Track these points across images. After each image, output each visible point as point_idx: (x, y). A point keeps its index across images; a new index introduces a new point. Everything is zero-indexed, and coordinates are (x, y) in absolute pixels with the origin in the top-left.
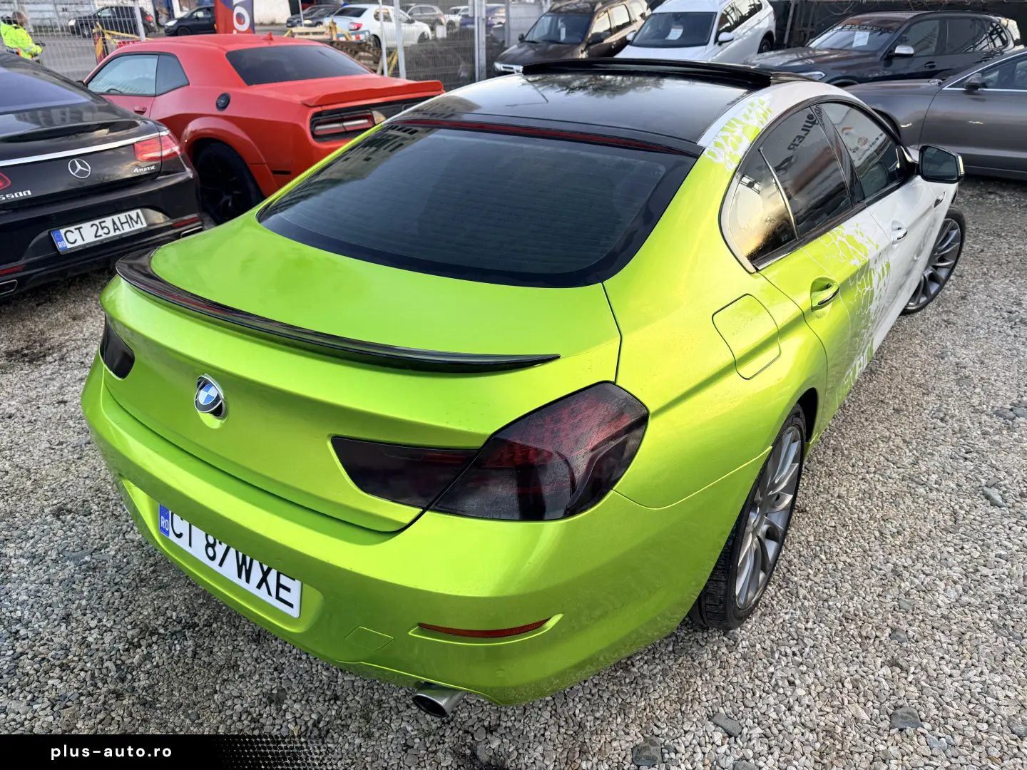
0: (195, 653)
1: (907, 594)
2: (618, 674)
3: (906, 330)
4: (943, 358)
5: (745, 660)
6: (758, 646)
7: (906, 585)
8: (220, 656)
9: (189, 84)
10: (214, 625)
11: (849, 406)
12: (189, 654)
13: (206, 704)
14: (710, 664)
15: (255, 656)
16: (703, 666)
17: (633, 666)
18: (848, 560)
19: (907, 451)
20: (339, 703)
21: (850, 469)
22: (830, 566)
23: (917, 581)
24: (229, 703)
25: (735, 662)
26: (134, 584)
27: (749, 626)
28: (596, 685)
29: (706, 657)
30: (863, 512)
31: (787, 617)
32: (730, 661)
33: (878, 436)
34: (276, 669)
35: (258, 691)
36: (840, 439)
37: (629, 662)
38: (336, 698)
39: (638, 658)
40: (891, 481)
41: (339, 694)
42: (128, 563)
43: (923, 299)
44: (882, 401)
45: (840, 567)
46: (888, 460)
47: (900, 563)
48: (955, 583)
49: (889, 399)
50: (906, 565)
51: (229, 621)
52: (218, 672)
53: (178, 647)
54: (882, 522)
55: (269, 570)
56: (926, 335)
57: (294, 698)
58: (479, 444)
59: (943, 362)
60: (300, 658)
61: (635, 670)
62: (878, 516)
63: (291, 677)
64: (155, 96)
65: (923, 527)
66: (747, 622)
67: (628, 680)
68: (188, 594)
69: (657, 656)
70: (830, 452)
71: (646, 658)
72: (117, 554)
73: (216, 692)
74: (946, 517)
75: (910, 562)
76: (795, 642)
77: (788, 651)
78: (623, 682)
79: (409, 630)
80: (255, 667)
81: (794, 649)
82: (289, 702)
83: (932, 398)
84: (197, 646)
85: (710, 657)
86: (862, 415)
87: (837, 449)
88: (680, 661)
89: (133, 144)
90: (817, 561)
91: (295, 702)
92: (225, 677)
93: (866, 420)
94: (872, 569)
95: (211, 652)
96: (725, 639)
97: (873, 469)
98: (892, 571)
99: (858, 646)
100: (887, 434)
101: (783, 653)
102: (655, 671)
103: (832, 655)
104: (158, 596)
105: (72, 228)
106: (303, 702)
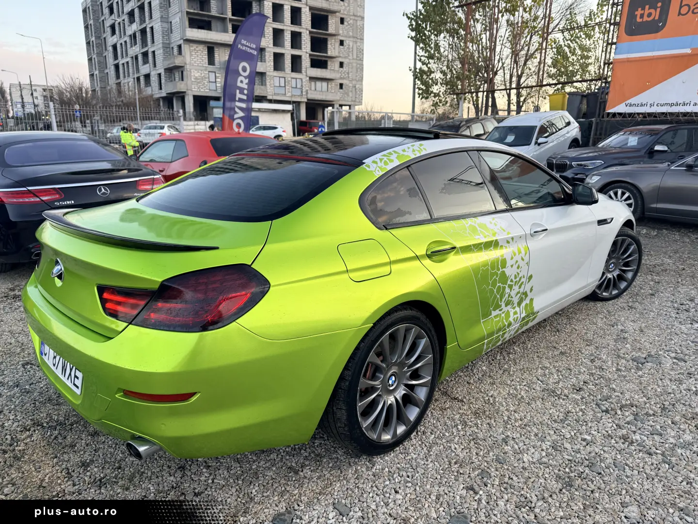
0: (56, 437)
1: (505, 453)
2: (290, 474)
3: (597, 309)
4: (613, 326)
5: (374, 476)
6: (387, 469)
7: (507, 448)
8: (69, 440)
9: (188, 156)
10: (75, 426)
11: (530, 348)
12: (53, 437)
13: (48, 462)
14: (350, 475)
15: (87, 442)
16: (345, 476)
17: (302, 471)
18: (476, 431)
19: (556, 376)
20: (119, 470)
21: (509, 382)
22: (462, 433)
23: (516, 447)
24: (61, 463)
25: (366, 477)
26: (44, 402)
27: (387, 458)
28: (273, 479)
29: (350, 472)
30: (503, 406)
31: (414, 456)
32: (363, 475)
33: (540, 366)
34: (95, 450)
35: (79, 460)
36: (512, 365)
37: (300, 469)
38: (120, 468)
39: (307, 468)
40: (533, 391)
41: (122, 466)
42: (47, 391)
43: (615, 292)
44: (555, 347)
45: (468, 434)
46: (538, 380)
47: (511, 436)
48: (542, 450)
49: (561, 346)
50: (515, 437)
51: (83, 425)
52: (63, 448)
53: (49, 434)
54: (513, 413)
55: (73, 367)
56: (609, 313)
57: (96, 465)
59: (612, 328)
60: (112, 447)
61: (302, 474)
62: (511, 409)
63: (101, 455)
64: (171, 162)
65: (539, 418)
66: (387, 456)
67: (294, 479)
68: (70, 409)
69: (320, 468)
70: (501, 372)
71: (312, 468)
72: (44, 386)
73: (56, 457)
74: (560, 414)
75: (518, 435)
76: (412, 470)
77: (404, 474)
78: (290, 479)
79: (116, 394)
80: (84, 448)
81: (408, 474)
82: (92, 467)
83: (592, 347)
84: (59, 434)
85: (353, 472)
86: (536, 354)
87: (507, 370)
88: (332, 472)
89: (136, 181)
90: (456, 428)
91: (96, 467)
92: (66, 451)
93: (538, 357)
94: (490, 437)
95: (65, 438)
96: (368, 463)
97: (524, 384)
98: (503, 439)
99: (453, 477)
100: (548, 366)
101: (401, 475)
102: (314, 476)
103: (432, 480)
104: (53, 409)
106: (100, 468)
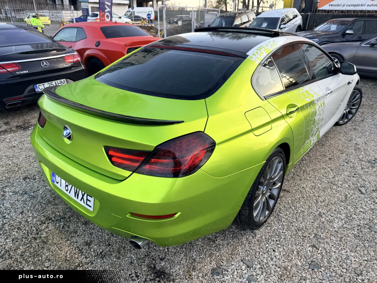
0: (63, 227)
1: (323, 223)
2: (211, 243)
3: (338, 131)
4: (351, 141)
5: (258, 241)
6: (264, 237)
7: (323, 220)
8: (72, 228)
9: (87, 38)
10: (71, 218)
11: (312, 156)
12: (61, 227)
13: (65, 244)
14: (245, 242)
15: (84, 229)
16: (242, 243)
17: (217, 241)
18: (303, 210)
19: (332, 173)
20: (110, 246)
21: (309, 178)
22: (295, 211)
23: (327, 218)
24: (72, 244)
25: (254, 242)
26: (46, 203)
27: (261, 230)
28: (202, 246)
29: (244, 239)
30: (311, 193)
31: (276, 228)
32: (252, 241)
33: (321, 167)
34: (90, 234)
35: (83, 241)
36: (307, 168)
37: (215, 240)
38: (109, 245)
39: (219, 238)
40: (323, 183)
42: (45, 196)
43: (346, 120)
44: (325, 155)
45: (299, 212)
46: (324, 176)
47: (322, 212)
48: (342, 220)
49: (328, 155)
50: (324, 212)
51: (77, 217)
52: (70, 234)
53: (58, 225)
54: (318, 197)
55: (84, 194)
56: (345, 133)
57: (95, 244)
58: (152, 149)
59: (350, 142)
60: (99, 231)
61: (217, 242)
62: (316, 195)
63: (95, 237)
64: (76, 42)
65: (333, 200)
66: (261, 229)
67: (214, 246)
68: (64, 208)
69: (226, 238)
70: (302, 172)
71: (222, 238)
72: (42, 193)
73: (68, 240)
74: (343, 197)
75: (326, 211)
76: (278, 236)
77: (275, 239)
78: (212, 246)
80: (83, 233)
81: (277, 239)
82: (93, 245)
83: (344, 155)
84: (64, 224)
85: (245, 240)
86: (316, 160)
87: (305, 171)
88: (234, 241)
89: (64, 57)
90: (291, 209)
91: (95, 245)
92: (72, 235)
93: (318, 161)
94: (311, 213)
95: (69, 227)
96: (252, 234)
97: (317, 179)
98: (319, 214)
99: (301, 239)
100: (325, 167)
101: (273, 240)
102: (224, 243)
103: (291, 242)
104: (54, 208)
105: (41, 84)
106: (98, 245)
